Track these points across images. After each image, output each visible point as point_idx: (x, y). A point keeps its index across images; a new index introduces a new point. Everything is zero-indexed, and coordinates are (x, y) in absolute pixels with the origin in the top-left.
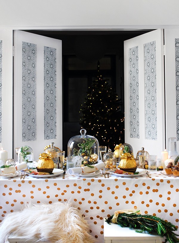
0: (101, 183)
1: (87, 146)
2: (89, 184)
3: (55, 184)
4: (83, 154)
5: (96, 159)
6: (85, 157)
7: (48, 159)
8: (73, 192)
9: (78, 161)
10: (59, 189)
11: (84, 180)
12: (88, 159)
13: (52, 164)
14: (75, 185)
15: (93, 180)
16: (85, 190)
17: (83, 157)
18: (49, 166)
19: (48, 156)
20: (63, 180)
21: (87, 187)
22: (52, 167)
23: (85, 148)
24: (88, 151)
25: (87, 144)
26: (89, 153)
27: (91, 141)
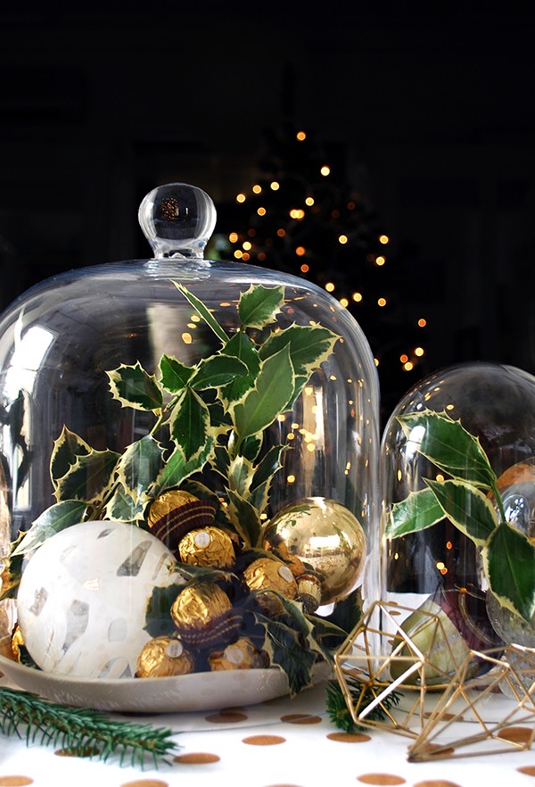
1: (231, 394)
6: (195, 542)
12: (244, 559)
17: (173, 545)
23: (208, 421)
24: (240, 460)
25: (233, 372)
26: (252, 488)
27: (279, 343)
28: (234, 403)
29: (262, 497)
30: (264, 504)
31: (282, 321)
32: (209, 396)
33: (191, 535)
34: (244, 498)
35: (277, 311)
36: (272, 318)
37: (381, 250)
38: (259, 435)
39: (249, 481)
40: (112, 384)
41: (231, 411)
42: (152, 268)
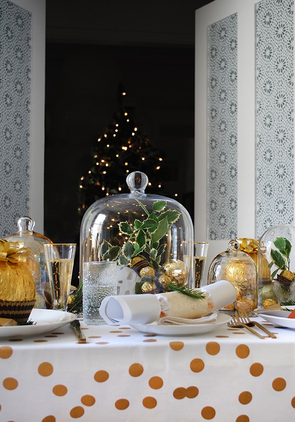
0: (248, 362)
1: (151, 230)
2: (197, 366)
3: (46, 370)
4: (139, 259)
5: (182, 279)
6: (145, 271)
7: (10, 263)
8: (122, 404)
9: (121, 282)
10: (60, 391)
11: (177, 347)
12: (158, 276)
13: (27, 284)
14: (136, 371)
15: (213, 349)
16: (180, 393)
17: (138, 271)
18: (14, 290)
19: (11, 247)
20: (78, 350)
21: (188, 380)
22: (28, 298)
23: (146, 237)
24: (153, 249)
25: (153, 224)
26: (157, 257)
27: (164, 216)
28: (152, 233)
29: (159, 259)
30: (160, 261)
31: (165, 210)
32: (145, 230)
33: (143, 269)
34: (154, 260)
35: (165, 207)
36: (163, 209)
37: (159, 163)
38: (158, 242)
39: (156, 255)
40: (120, 228)
41: (151, 236)
42: (130, 196)
